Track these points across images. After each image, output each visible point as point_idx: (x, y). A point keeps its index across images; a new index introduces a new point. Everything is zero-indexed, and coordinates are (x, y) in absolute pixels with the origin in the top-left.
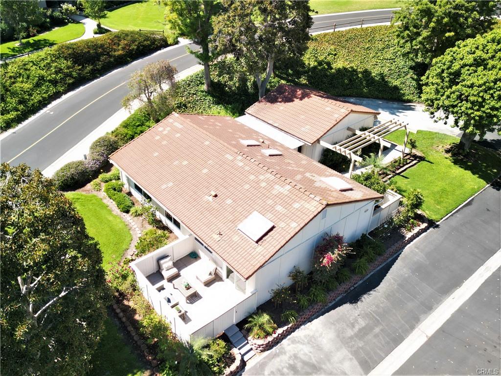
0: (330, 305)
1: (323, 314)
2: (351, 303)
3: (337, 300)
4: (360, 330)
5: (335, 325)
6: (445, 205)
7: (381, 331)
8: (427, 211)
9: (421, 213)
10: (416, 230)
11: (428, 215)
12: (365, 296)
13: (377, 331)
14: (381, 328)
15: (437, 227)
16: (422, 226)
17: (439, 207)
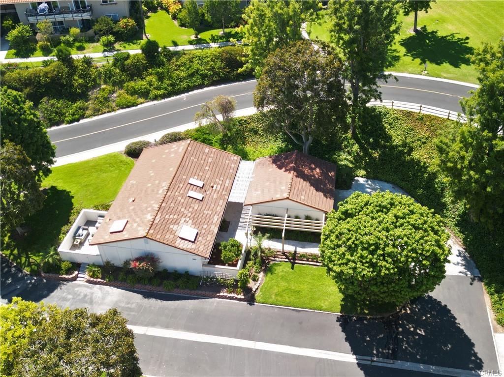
0: (135, 290)
1: (126, 290)
2: (144, 297)
3: (141, 290)
4: (128, 307)
5: (123, 297)
6: (279, 299)
7: (134, 315)
8: (261, 293)
9: (255, 291)
10: (232, 295)
11: (258, 295)
12: (154, 299)
13: (133, 313)
14: (136, 314)
15: (251, 305)
16: (239, 297)
17: (273, 297)
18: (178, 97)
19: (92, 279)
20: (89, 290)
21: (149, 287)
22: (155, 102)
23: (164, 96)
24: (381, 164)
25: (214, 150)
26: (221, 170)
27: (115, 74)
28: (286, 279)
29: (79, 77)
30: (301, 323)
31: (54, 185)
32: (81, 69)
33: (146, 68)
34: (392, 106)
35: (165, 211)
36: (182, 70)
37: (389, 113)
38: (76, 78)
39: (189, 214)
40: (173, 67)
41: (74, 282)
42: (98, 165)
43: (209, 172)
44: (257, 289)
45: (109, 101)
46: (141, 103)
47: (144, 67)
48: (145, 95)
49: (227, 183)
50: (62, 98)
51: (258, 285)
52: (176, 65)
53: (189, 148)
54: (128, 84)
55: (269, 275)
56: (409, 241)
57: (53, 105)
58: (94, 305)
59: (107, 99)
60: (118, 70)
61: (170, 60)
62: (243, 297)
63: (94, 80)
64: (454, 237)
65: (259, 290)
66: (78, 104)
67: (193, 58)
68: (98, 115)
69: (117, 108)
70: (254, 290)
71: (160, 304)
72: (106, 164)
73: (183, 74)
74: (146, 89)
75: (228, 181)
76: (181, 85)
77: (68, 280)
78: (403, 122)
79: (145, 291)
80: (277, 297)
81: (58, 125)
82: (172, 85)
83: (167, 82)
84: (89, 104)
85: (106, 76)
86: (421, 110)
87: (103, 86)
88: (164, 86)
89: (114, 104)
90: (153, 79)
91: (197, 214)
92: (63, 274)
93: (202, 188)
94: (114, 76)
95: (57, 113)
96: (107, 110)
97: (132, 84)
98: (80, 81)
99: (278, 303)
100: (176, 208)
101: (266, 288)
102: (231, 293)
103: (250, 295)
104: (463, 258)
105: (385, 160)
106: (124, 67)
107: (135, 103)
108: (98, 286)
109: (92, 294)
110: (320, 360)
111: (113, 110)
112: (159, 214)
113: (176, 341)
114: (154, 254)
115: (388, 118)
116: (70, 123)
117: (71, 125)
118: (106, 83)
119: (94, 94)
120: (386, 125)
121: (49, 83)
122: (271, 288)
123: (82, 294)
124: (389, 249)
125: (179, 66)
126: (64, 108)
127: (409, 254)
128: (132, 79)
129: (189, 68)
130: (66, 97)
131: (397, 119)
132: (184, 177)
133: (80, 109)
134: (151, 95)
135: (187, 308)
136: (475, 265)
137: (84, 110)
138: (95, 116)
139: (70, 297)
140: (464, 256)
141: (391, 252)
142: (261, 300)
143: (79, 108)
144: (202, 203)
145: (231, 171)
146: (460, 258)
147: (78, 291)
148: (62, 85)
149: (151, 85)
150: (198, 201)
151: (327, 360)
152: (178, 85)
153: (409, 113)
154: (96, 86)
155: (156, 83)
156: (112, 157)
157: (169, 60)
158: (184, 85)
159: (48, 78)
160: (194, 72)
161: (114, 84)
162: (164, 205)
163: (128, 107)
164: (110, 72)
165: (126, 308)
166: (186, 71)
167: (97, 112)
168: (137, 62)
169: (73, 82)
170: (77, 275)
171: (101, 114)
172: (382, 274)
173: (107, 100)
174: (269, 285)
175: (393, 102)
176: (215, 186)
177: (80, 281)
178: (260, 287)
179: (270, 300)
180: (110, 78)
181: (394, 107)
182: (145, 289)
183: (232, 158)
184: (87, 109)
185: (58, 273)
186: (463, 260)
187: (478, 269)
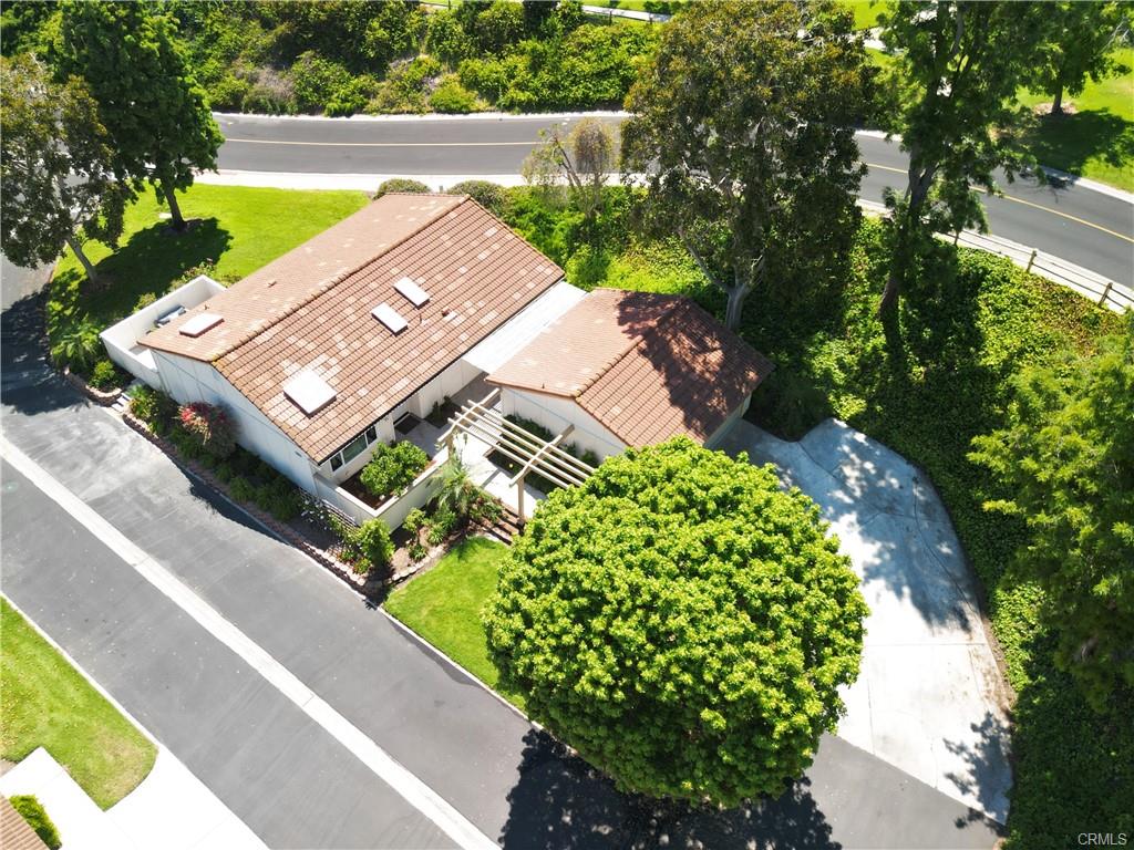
5: (158, 474)
6: (434, 623)
7: (147, 519)
8: (405, 592)
9: (398, 582)
10: (344, 568)
11: (397, 595)
12: (204, 503)
13: (146, 515)
14: (151, 519)
15: (369, 606)
16: (354, 577)
17: (425, 612)
18: (557, 116)
19: (130, 416)
20: (114, 435)
21: (209, 477)
22: (506, 116)
23: (527, 107)
24: (919, 409)
25: (510, 236)
26: (493, 286)
27: (451, 34)
28: (478, 585)
29: (381, 26)
30: (438, 703)
31: (217, 218)
32: (391, 9)
33: (515, 36)
34: (1031, 263)
35: (296, 327)
36: (588, 59)
37: (1008, 281)
38: (375, 24)
39: (345, 353)
40: (569, 46)
41: (105, 409)
42: (316, 206)
43: (461, 280)
44: (404, 578)
45: (419, 91)
46: (478, 111)
47: (511, 33)
48: (492, 93)
49: (491, 317)
50: (338, 62)
51: (412, 570)
52: (580, 44)
53: (452, 215)
54: (470, 62)
55: (453, 558)
56: (691, 631)
57: (317, 69)
58: (101, 467)
59: (418, 85)
60: (459, 29)
61: (570, 30)
62: (361, 582)
63: (408, 39)
64: (1000, 681)
65: (408, 582)
66: (363, 80)
67: (623, 35)
68: (389, 113)
69: (430, 109)
70: (396, 577)
71: (207, 519)
72: (330, 208)
73: (586, 68)
74: (498, 81)
75: (492, 315)
76: (571, 91)
77: (96, 400)
78: (1035, 315)
79: (200, 479)
80: (430, 617)
81: (312, 114)
82: (554, 87)
83: (545, 76)
84: (383, 87)
85: (433, 37)
86: (1105, 296)
87: (422, 57)
88: (536, 83)
89: (427, 99)
90: (521, 63)
91: (367, 358)
92: (94, 385)
93: (419, 307)
94: (448, 39)
95: (317, 89)
96: (410, 107)
97: (476, 64)
98: (382, 33)
99: (425, 630)
100: (326, 327)
101: (423, 586)
102: (345, 561)
103: (379, 584)
104: (986, 742)
105: (934, 401)
106: (473, 25)
107: (466, 106)
108: (135, 433)
109: (114, 443)
110: (414, 816)
111: (420, 112)
112: (278, 327)
113: (174, 608)
114: (232, 409)
115: (1001, 292)
116: (332, 116)
117: (335, 119)
118: (430, 50)
119: (397, 68)
120: (985, 311)
121: (324, 22)
122: (434, 590)
123: (98, 438)
124: (622, 629)
125: (585, 48)
126: (334, 82)
127: (675, 670)
128: (480, 55)
129: (605, 56)
130: (346, 61)
131: (1025, 303)
132: (395, 271)
133: (362, 91)
134: (502, 100)
135: (245, 553)
136: (1010, 785)
137: (368, 97)
138: (382, 113)
139: (77, 433)
140: (994, 741)
141: (624, 638)
142: (395, 608)
143: (361, 88)
144: (393, 339)
145: (517, 296)
146: (978, 737)
147: (97, 428)
148: (345, 34)
149: (511, 77)
150: (388, 333)
151: (431, 822)
152: (566, 88)
153: (1067, 295)
154: (408, 52)
155: (522, 73)
156: (348, 198)
157: (568, 30)
158: (577, 92)
159: (323, 11)
160: (611, 68)
161: (444, 57)
162: (302, 312)
163: (451, 111)
164: (443, 29)
165: (146, 498)
166: (596, 61)
167: (390, 106)
168: (501, 18)
169: (368, 32)
170: (119, 396)
171: (395, 113)
172: (577, 688)
173: (415, 87)
174: (434, 582)
175: (1034, 255)
176: (452, 315)
177: (115, 413)
178: (414, 577)
179: (413, 618)
180: (439, 41)
181: (1033, 270)
182: (202, 477)
183: (540, 268)
184: (375, 93)
185: (87, 380)
186: (983, 747)
187: (1012, 801)
